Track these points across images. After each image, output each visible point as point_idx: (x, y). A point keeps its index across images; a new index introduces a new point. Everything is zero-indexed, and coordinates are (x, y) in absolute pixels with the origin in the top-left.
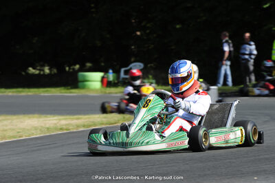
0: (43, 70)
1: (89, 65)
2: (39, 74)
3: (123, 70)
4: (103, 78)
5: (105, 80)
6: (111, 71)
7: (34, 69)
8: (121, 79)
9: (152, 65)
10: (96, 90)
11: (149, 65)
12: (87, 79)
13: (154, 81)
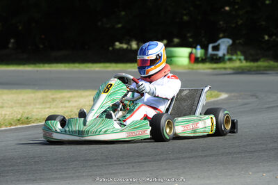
0: (131, 46)
1: (176, 40)
2: (127, 49)
3: (211, 46)
4: (191, 54)
5: (193, 56)
6: (199, 47)
7: (121, 43)
8: (209, 55)
9: (241, 41)
10: (183, 66)
11: (238, 41)
12: (174, 54)
13: (242, 58)
